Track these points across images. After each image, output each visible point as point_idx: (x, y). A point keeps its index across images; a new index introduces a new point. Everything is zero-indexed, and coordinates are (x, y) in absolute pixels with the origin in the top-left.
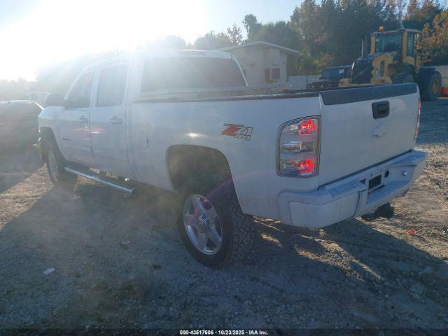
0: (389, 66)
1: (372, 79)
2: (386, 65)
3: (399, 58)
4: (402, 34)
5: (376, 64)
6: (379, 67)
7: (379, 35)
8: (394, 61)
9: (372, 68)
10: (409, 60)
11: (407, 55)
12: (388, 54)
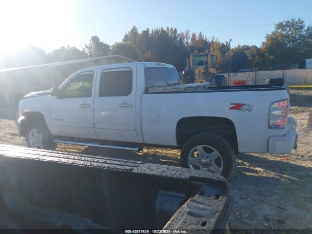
0: (203, 73)
1: (195, 81)
2: (201, 73)
3: (206, 69)
4: (207, 56)
5: (197, 72)
6: (198, 74)
7: (194, 55)
8: (205, 70)
9: (195, 75)
10: (212, 70)
11: (211, 67)
12: (201, 67)
